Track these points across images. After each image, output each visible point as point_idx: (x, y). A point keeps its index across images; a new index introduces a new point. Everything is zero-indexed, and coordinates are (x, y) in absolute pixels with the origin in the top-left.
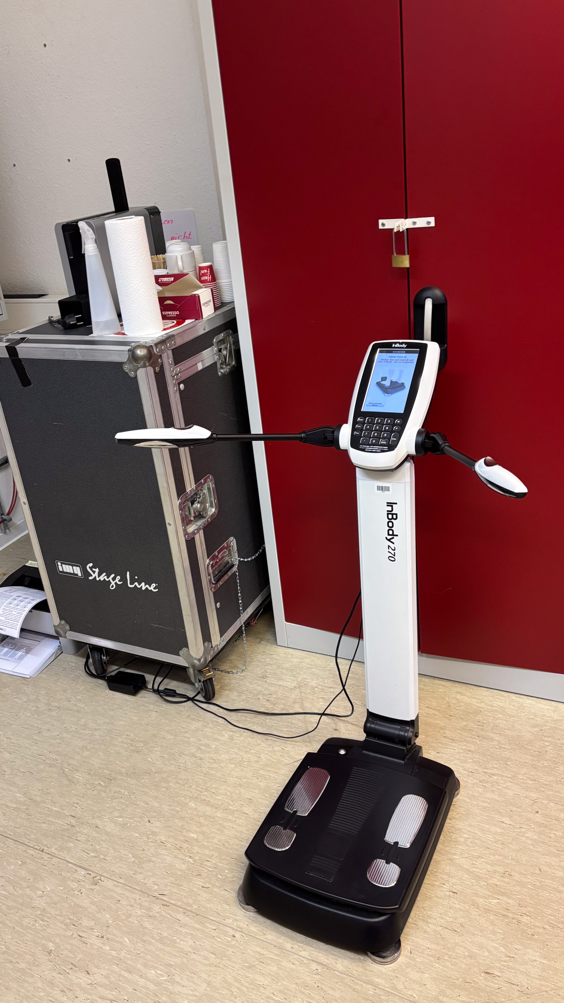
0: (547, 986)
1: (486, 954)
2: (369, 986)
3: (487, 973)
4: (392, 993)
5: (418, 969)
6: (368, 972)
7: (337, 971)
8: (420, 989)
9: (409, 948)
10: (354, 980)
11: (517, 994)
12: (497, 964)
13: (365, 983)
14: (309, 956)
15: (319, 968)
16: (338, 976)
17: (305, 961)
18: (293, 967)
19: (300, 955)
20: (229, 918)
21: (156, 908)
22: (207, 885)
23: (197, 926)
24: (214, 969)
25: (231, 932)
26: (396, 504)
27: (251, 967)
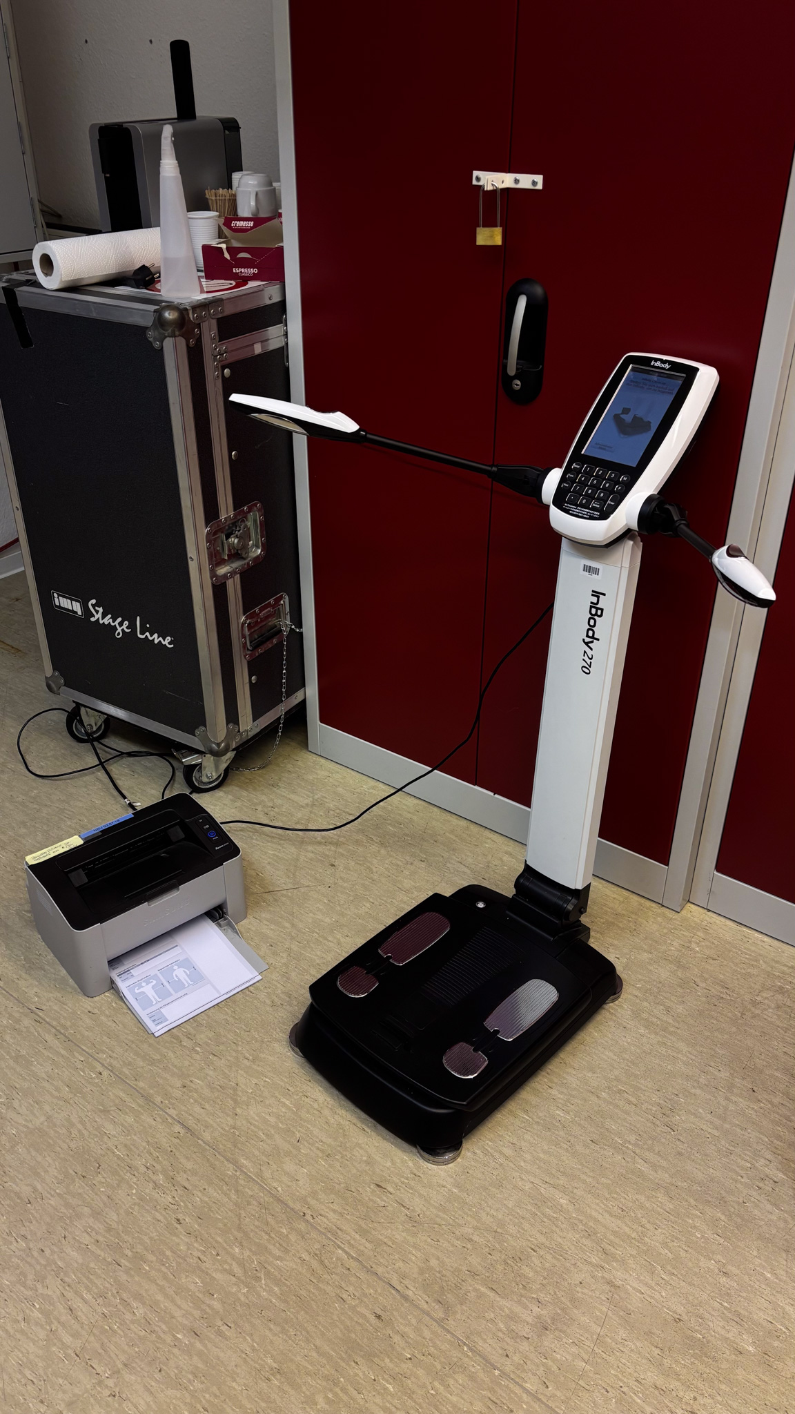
0: (443, 1219)
1: (389, 1164)
2: (231, 1166)
3: (378, 1186)
4: (254, 1180)
5: (298, 1162)
6: (237, 1150)
7: (202, 1140)
8: (290, 1184)
9: (298, 1136)
10: (216, 1153)
11: (403, 1218)
12: (394, 1179)
13: (228, 1160)
14: (176, 1115)
15: (182, 1131)
16: (200, 1145)
17: (169, 1120)
18: (154, 1123)
19: (166, 1113)
20: (104, 1052)
21: (27, 1022)
22: (96, 1011)
23: (63, 1052)
24: (61, 1103)
25: (100, 1068)
26: (604, 595)
27: (105, 1111)
